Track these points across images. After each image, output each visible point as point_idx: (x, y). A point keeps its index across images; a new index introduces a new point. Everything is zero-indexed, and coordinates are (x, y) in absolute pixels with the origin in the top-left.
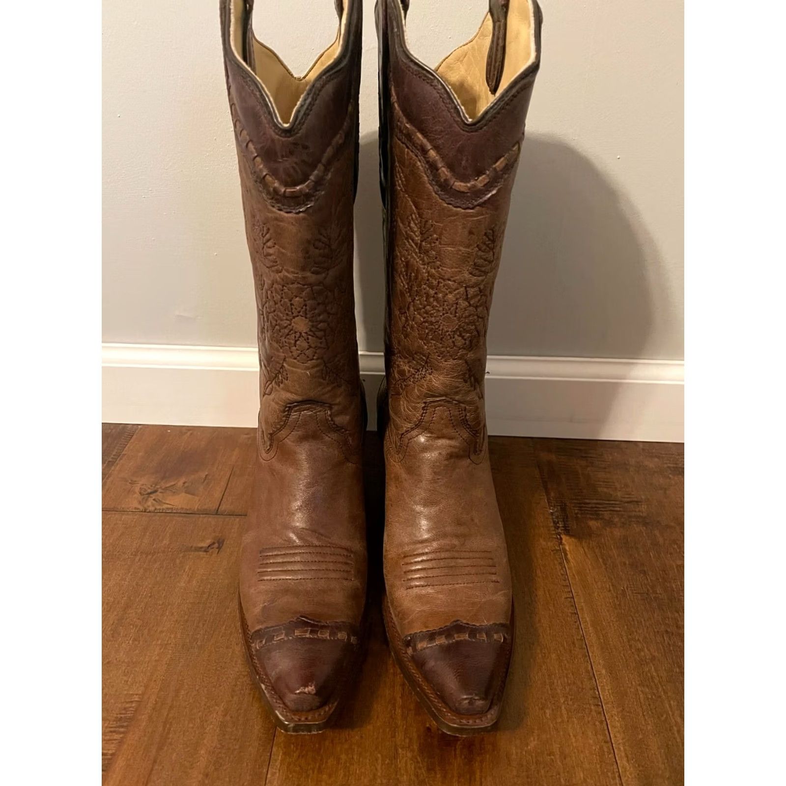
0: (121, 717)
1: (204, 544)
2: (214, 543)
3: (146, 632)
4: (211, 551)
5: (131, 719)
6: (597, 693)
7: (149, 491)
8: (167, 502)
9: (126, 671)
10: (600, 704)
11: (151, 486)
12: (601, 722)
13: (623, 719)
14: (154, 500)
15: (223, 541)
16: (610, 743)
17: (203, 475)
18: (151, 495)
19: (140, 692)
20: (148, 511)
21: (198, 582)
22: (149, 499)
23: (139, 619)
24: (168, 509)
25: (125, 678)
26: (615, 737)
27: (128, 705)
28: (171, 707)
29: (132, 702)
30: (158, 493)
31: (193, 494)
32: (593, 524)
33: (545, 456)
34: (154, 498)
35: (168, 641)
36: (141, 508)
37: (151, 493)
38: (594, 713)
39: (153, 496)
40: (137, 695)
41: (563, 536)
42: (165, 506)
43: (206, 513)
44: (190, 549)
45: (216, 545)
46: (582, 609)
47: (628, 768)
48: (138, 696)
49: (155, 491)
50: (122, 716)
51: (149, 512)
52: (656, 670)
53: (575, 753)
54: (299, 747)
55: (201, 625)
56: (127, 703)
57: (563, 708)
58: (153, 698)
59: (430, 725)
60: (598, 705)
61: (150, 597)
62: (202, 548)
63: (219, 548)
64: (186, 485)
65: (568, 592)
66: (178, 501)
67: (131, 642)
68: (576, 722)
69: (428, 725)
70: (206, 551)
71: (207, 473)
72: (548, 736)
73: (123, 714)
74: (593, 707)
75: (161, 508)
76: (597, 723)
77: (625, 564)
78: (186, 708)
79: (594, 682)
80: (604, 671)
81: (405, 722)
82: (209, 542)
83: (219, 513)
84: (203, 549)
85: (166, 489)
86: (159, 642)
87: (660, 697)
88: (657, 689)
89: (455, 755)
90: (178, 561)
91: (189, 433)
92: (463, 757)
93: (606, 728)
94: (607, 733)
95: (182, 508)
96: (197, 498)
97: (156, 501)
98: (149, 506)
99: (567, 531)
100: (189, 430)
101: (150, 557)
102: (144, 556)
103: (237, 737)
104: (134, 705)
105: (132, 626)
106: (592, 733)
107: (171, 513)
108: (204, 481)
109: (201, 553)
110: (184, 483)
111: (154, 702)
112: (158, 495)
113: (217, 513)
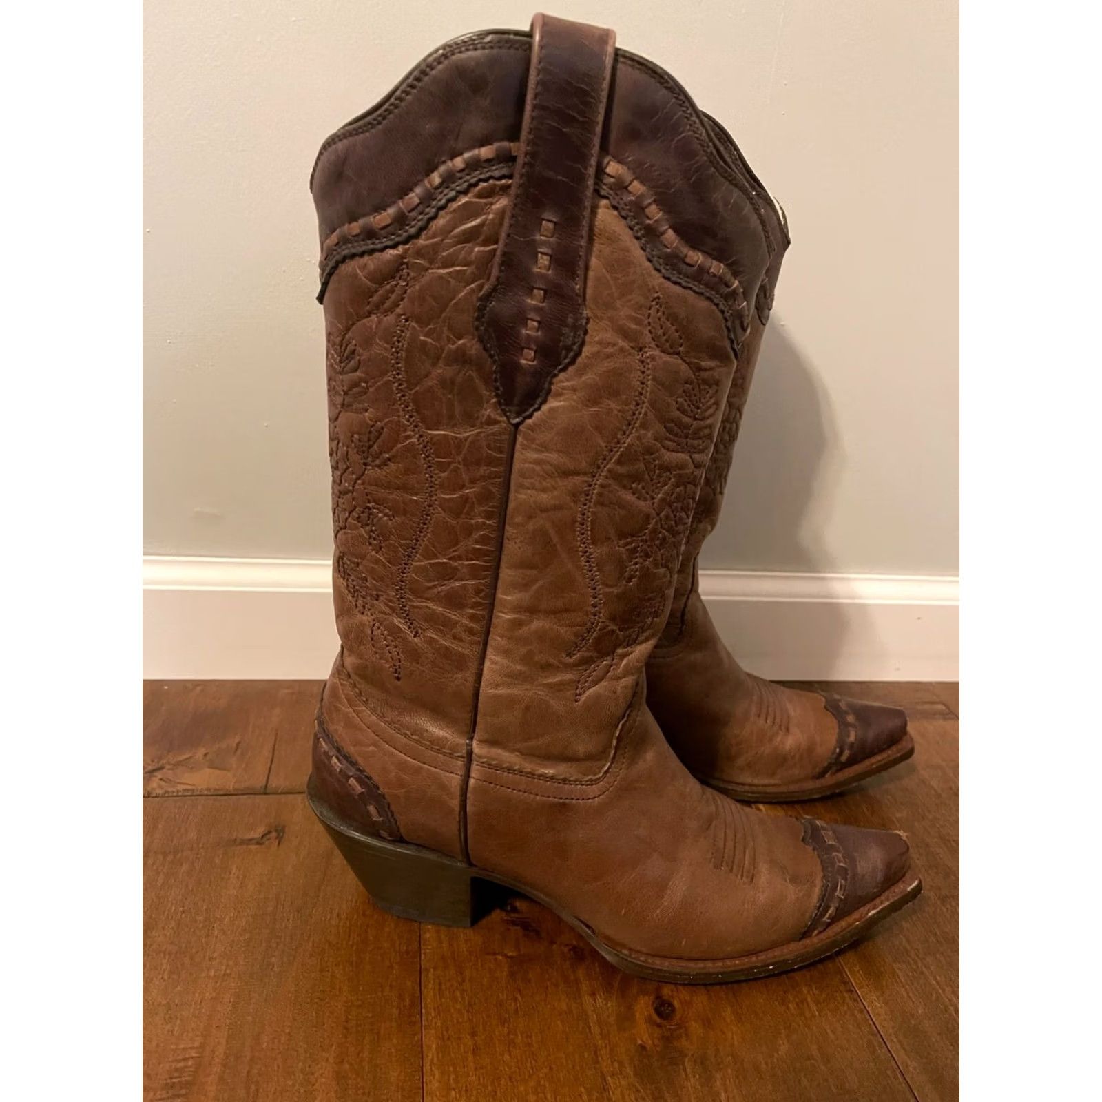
0: (174, 1083)
1: (257, 834)
2: (269, 832)
3: (187, 961)
4: (267, 843)
5: (188, 1085)
7: (151, 768)
8: (184, 781)
9: (167, 1017)
10: (853, 989)
11: (153, 761)
12: (861, 1012)
13: (886, 1003)
14: (161, 779)
15: (284, 828)
16: (879, 1035)
17: (233, 742)
18: (155, 774)
19: (197, 1044)
20: (154, 795)
21: (256, 886)
22: (154, 779)
23: (172, 943)
24: (185, 790)
25: (169, 1027)
26: (883, 1027)
27: (181, 1065)
28: (251, 1060)
29: (185, 1059)
30: (165, 770)
31: (224, 770)
34: (160, 776)
35: (225, 970)
37: (154, 771)
38: (848, 1000)
39: (159, 775)
40: (192, 1048)
42: (181, 787)
43: (249, 792)
44: (234, 842)
45: (274, 834)
47: (909, 1063)
48: (194, 1051)
49: (162, 768)
50: (174, 1080)
51: (156, 796)
52: (908, 941)
53: (839, 1053)
54: (463, 1093)
55: (273, 945)
56: (179, 1061)
57: (809, 999)
58: (220, 1050)
59: (642, 1041)
60: (850, 991)
61: (183, 912)
62: (251, 840)
63: (280, 839)
64: (208, 757)
66: (202, 779)
68: (830, 1014)
69: (639, 1042)
70: (258, 843)
71: (237, 740)
72: (800, 1036)
73: (176, 1078)
74: (845, 995)
75: (175, 790)
76: (856, 1012)
78: (276, 1059)
81: (607, 1042)
82: (261, 830)
83: (268, 791)
84: (253, 842)
85: (179, 763)
86: (212, 973)
87: (922, 973)
88: (916, 963)
89: (686, 1075)
90: (217, 860)
91: (199, 688)
92: (698, 1076)
93: (868, 1017)
94: (871, 1022)
95: (208, 789)
96: (230, 774)
97: (166, 782)
98: (153, 789)
100: (198, 685)
101: (170, 857)
102: (161, 857)
103: (367, 1091)
104: (190, 1063)
105: (162, 955)
106: (853, 1025)
107: (193, 794)
108: (236, 750)
109: (253, 847)
110: (206, 755)
111: (222, 1056)
112: (167, 773)
113: (265, 791)
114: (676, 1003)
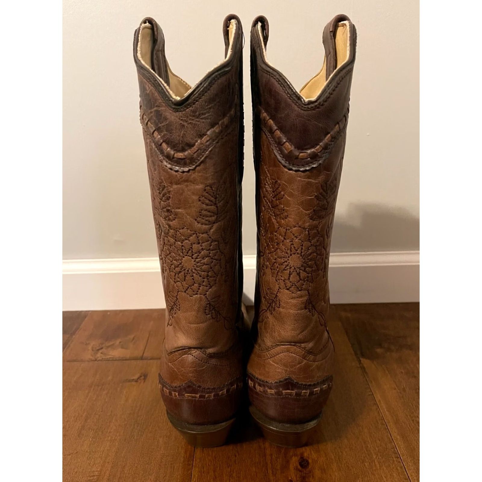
1: (136, 377)
2: (141, 376)
3: (100, 433)
4: (139, 381)
6: (396, 450)
7: (98, 348)
8: (110, 354)
9: (89, 457)
10: (399, 456)
11: (99, 345)
12: (401, 467)
14: (102, 353)
15: (147, 375)
17: (132, 336)
19: (99, 470)
21: (132, 400)
22: (98, 353)
23: (95, 425)
24: (111, 358)
25: (88, 461)
27: (92, 478)
28: (119, 478)
29: (94, 476)
31: (126, 349)
32: (379, 350)
33: (343, 314)
35: (115, 438)
36: (93, 359)
38: (395, 462)
39: (100, 351)
40: (97, 471)
41: (361, 359)
42: (108, 357)
43: (136, 359)
44: (126, 381)
45: (143, 377)
46: (380, 401)
49: (102, 348)
51: (99, 360)
55: (136, 427)
56: (90, 477)
57: (376, 461)
58: (108, 472)
59: (291, 478)
60: (398, 457)
61: (102, 411)
62: (133, 379)
63: (145, 379)
64: (121, 344)
65: (369, 391)
66: (117, 353)
67: (91, 439)
68: (385, 469)
70: (136, 382)
71: (134, 336)
72: (369, 479)
74: (394, 459)
75: (106, 358)
76: (399, 468)
77: (402, 372)
79: (393, 444)
80: (398, 437)
81: (275, 478)
82: (138, 375)
83: (143, 358)
84: (134, 381)
85: (108, 347)
86: (109, 438)
90: (119, 389)
91: (121, 314)
93: (404, 470)
94: (406, 473)
95: (119, 358)
96: (128, 351)
98: (98, 357)
99: (363, 356)
100: (121, 312)
101: (100, 387)
102: (96, 387)
104: (95, 478)
105: (91, 430)
106: (396, 474)
107: (114, 360)
108: (132, 341)
109: (134, 383)
110: (120, 342)
111: (108, 475)
112: (104, 350)
113: (142, 358)
114: (310, 461)
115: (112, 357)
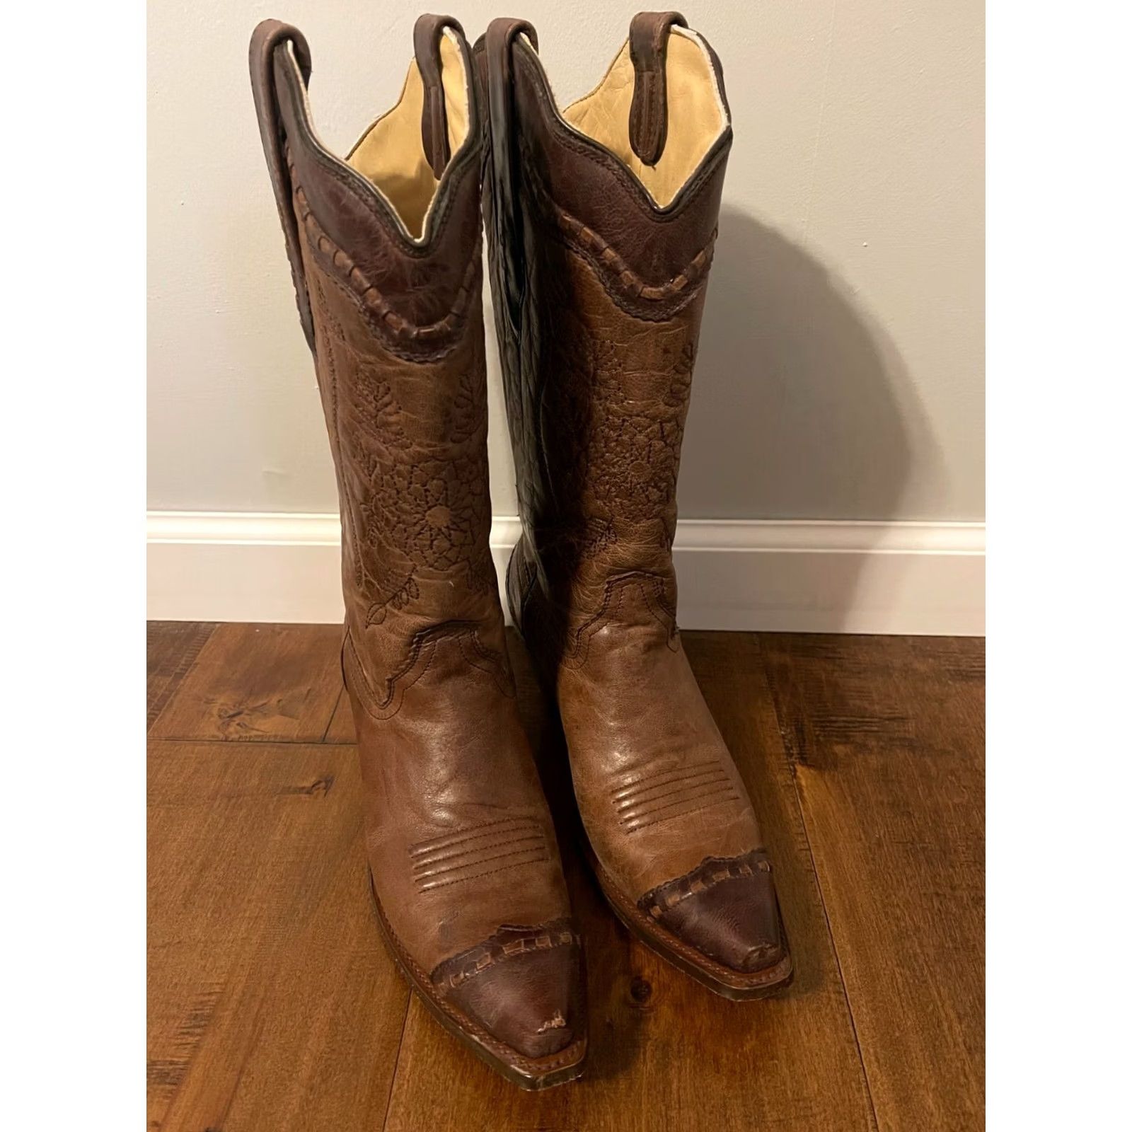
0: (197, 1015)
1: (307, 784)
2: (319, 782)
3: (229, 901)
4: (316, 792)
5: (210, 1017)
6: (839, 976)
7: (231, 713)
8: (256, 727)
9: (203, 952)
10: (843, 990)
11: (234, 706)
12: (844, 1015)
13: (874, 1010)
14: (238, 724)
15: (333, 778)
16: (855, 1043)
17: (304, 689)
18: (235, 719)
19: (222, 981)
20: (230, 739)
21: (299, 834)
22: (232, 723)
23: (220, 884)
24: (256, 736)
25: (202, 963)
26: (863, 1035)
27: (206, 998)
28: (263, 999)
29: (210, 994)
30: (242, 716)
31: (291, 717)
32: (840, 749)
33: (776, 658)
34: (237, 722)
35: (259, 912)
36: (221, 736)
37: (234, 716)
38: (834, 1004)
39: (237, 720)
40: (217, 984)
41: (799, 768)
42: (254, 733)
43: (309, 741)
44: (287, 790)
45: (323, 784)
46: (822, 865)
47: (879, 1077)
48: (219, 986)
49: (239, 713)
50: (198, 1012)
51: (232, 741)
52: (921, 945)
53: (806, 1056)
54: (435, 1050)
55: (303, 892)
56: (204, 995)
58: (240, 987)
59: (611, 1020)
60: (840, 993)
61: (234, 855)
62: (303, 788)
63: (327, 788)
64: (281, 704)
65: (803, 842)
66: (269, 726)
67: (209, 915)
68: (809, 1015)
69: (608, 1020)
70: (308, 793)
71: (309, 688)
72: (771, 1034)
73: (199, 1010)
74: (833, 996)
75: (248, 735)
76: (838, 1016)
77: (882, 803)
78: (283, 1000)
79: (835, 961)
80: (848, 948)
82: (313, 780)
83: (326, 740)
84: (304, 791)
85: (254, 710)
86: (247, 915)
87: (925, 982)
88: (922, 970)
89: (645, 1059)
90: (271, 807)
91: (285, 633)
92: (655, 1061)
93: (849, 1022)
94: (851, 1029)
95: (275, 736)
96: (296, 722)
97: (241, 727)
98: (231, 733)
99: (804, 760)
100: (285, 629)
101: (233, 801)
102: (225, 800)
103: (352, 1038)
104: (214, 997)
105: (210, 894)
106: (831, 1029)
107: (262, 741)
108: (306, 699)
109: (303, 796)
110: (279, 701)
111: (240, 994)
112: (243, 718)
113: (324, 741)
114: (654, 986)
115: (260, 733)
